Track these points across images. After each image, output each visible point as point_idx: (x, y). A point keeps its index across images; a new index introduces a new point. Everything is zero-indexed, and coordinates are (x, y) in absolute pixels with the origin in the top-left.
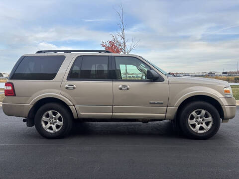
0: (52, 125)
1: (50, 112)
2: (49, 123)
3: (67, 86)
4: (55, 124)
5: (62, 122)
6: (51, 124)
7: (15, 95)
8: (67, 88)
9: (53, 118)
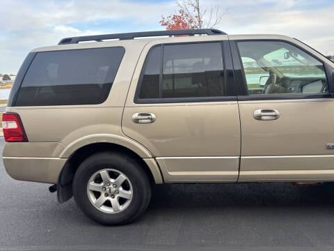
0: (109, 198)
1: (104, 173)
2: (103, 195)
3: (136, 116)
4: (117, 196)
5: (130, 192)
6: (107, 195)
7: (25, 139)
8: (136, 121)
9: (110, 183)
